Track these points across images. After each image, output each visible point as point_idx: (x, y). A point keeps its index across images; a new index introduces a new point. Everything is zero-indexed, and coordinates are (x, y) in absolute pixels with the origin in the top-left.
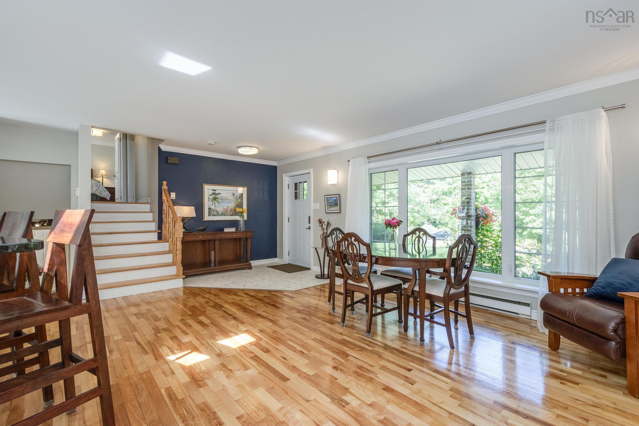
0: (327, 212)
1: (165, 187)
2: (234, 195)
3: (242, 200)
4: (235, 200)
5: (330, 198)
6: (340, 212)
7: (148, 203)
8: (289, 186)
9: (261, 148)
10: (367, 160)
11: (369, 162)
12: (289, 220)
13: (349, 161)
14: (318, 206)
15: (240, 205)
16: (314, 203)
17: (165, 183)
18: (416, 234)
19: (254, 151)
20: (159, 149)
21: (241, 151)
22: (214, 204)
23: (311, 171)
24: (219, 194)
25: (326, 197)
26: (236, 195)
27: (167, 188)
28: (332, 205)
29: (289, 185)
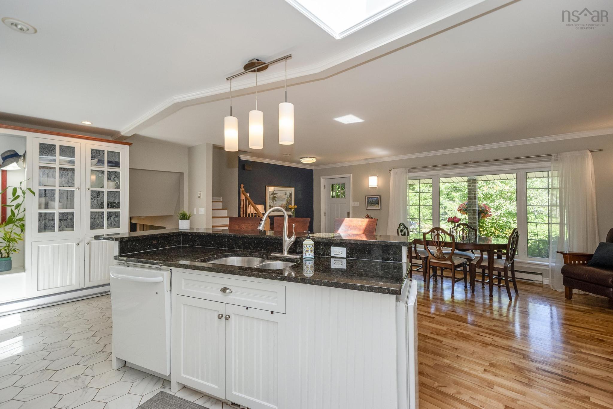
0: (367, 209)
1: (243, 189)
2: (286, 194)
3: (291, 198)
4: (287, 199)
5: (371, 198)
6: (381, 209)
7: (220, 202)
8: (325, 187)
9: (318, 158)
10: (407, 171)
11: (409, 172)
12: (325, 214)
13: (390, 170)
14: (357, 204)
15: (289, 203)
16: (354, 201)
17: (242, 185)
18: (460, 227)
19: (313, 160)
20: (239, 158)
21: (303, 161)
22: (273, 202)
23: (351, 175)
24: (276, 194)
25: (367, 197)
26: (287, 194)
27: (244, 189)
28: (373, 204)
29: (325, 185)
